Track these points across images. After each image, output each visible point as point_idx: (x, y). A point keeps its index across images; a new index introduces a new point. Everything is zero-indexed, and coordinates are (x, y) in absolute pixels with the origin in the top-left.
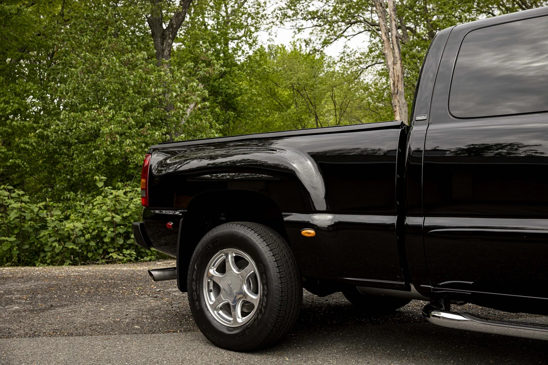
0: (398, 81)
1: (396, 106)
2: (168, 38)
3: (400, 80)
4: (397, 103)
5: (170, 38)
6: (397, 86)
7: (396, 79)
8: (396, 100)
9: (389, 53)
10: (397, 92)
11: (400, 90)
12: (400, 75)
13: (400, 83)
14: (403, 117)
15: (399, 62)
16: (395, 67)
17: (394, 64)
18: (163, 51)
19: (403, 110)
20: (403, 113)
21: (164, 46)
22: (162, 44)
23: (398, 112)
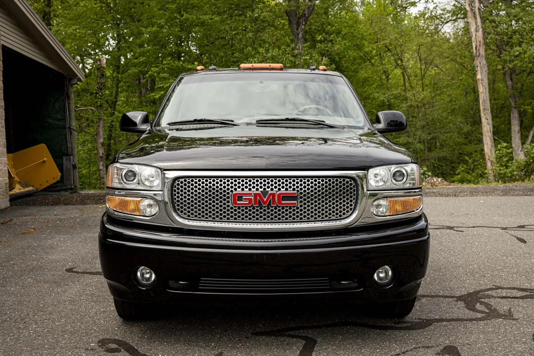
0: (480, 46)
1: (477, 66)
2: (301, 25)
3: (481, 45)
4: (478, 64)
5: (303, 25)
6: (479, 50)
7: (478, 44)
8: (478, 62)
9: (472, 21)
10: (479, 55)
11: (481, 53)
12: (481, 41)
13: (481, 47)
14: (484, 75)
15: (481, 30)
16: (477, 34)
17: (477, 31)
18: (298, 34)
19: (484, 70)
20: (484, 72)
21: (299, 30)
22: (298, 29)
23: (479, 71)
